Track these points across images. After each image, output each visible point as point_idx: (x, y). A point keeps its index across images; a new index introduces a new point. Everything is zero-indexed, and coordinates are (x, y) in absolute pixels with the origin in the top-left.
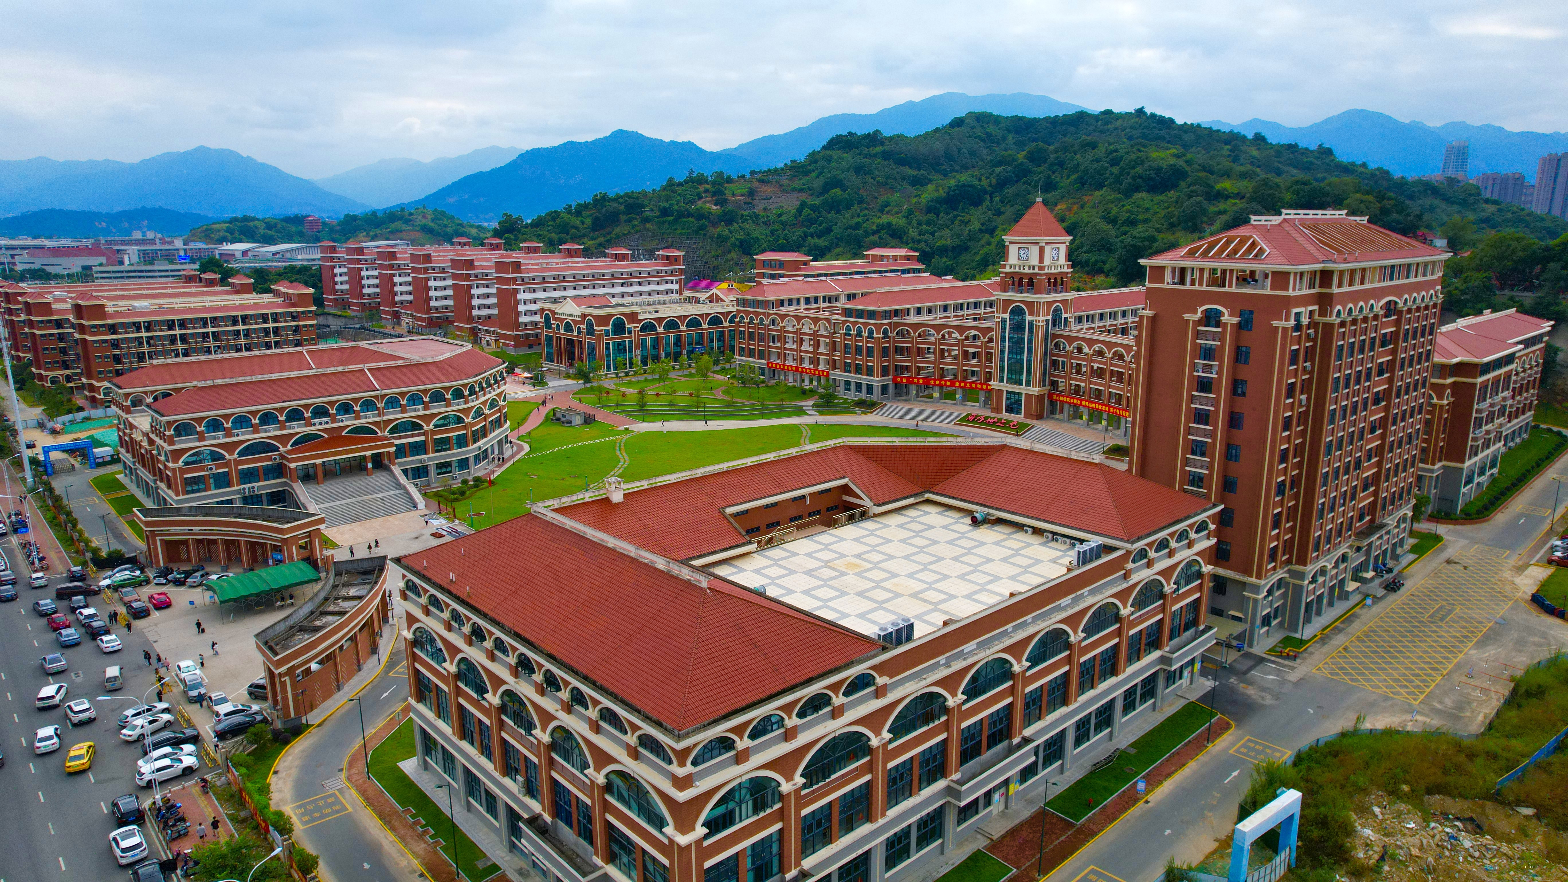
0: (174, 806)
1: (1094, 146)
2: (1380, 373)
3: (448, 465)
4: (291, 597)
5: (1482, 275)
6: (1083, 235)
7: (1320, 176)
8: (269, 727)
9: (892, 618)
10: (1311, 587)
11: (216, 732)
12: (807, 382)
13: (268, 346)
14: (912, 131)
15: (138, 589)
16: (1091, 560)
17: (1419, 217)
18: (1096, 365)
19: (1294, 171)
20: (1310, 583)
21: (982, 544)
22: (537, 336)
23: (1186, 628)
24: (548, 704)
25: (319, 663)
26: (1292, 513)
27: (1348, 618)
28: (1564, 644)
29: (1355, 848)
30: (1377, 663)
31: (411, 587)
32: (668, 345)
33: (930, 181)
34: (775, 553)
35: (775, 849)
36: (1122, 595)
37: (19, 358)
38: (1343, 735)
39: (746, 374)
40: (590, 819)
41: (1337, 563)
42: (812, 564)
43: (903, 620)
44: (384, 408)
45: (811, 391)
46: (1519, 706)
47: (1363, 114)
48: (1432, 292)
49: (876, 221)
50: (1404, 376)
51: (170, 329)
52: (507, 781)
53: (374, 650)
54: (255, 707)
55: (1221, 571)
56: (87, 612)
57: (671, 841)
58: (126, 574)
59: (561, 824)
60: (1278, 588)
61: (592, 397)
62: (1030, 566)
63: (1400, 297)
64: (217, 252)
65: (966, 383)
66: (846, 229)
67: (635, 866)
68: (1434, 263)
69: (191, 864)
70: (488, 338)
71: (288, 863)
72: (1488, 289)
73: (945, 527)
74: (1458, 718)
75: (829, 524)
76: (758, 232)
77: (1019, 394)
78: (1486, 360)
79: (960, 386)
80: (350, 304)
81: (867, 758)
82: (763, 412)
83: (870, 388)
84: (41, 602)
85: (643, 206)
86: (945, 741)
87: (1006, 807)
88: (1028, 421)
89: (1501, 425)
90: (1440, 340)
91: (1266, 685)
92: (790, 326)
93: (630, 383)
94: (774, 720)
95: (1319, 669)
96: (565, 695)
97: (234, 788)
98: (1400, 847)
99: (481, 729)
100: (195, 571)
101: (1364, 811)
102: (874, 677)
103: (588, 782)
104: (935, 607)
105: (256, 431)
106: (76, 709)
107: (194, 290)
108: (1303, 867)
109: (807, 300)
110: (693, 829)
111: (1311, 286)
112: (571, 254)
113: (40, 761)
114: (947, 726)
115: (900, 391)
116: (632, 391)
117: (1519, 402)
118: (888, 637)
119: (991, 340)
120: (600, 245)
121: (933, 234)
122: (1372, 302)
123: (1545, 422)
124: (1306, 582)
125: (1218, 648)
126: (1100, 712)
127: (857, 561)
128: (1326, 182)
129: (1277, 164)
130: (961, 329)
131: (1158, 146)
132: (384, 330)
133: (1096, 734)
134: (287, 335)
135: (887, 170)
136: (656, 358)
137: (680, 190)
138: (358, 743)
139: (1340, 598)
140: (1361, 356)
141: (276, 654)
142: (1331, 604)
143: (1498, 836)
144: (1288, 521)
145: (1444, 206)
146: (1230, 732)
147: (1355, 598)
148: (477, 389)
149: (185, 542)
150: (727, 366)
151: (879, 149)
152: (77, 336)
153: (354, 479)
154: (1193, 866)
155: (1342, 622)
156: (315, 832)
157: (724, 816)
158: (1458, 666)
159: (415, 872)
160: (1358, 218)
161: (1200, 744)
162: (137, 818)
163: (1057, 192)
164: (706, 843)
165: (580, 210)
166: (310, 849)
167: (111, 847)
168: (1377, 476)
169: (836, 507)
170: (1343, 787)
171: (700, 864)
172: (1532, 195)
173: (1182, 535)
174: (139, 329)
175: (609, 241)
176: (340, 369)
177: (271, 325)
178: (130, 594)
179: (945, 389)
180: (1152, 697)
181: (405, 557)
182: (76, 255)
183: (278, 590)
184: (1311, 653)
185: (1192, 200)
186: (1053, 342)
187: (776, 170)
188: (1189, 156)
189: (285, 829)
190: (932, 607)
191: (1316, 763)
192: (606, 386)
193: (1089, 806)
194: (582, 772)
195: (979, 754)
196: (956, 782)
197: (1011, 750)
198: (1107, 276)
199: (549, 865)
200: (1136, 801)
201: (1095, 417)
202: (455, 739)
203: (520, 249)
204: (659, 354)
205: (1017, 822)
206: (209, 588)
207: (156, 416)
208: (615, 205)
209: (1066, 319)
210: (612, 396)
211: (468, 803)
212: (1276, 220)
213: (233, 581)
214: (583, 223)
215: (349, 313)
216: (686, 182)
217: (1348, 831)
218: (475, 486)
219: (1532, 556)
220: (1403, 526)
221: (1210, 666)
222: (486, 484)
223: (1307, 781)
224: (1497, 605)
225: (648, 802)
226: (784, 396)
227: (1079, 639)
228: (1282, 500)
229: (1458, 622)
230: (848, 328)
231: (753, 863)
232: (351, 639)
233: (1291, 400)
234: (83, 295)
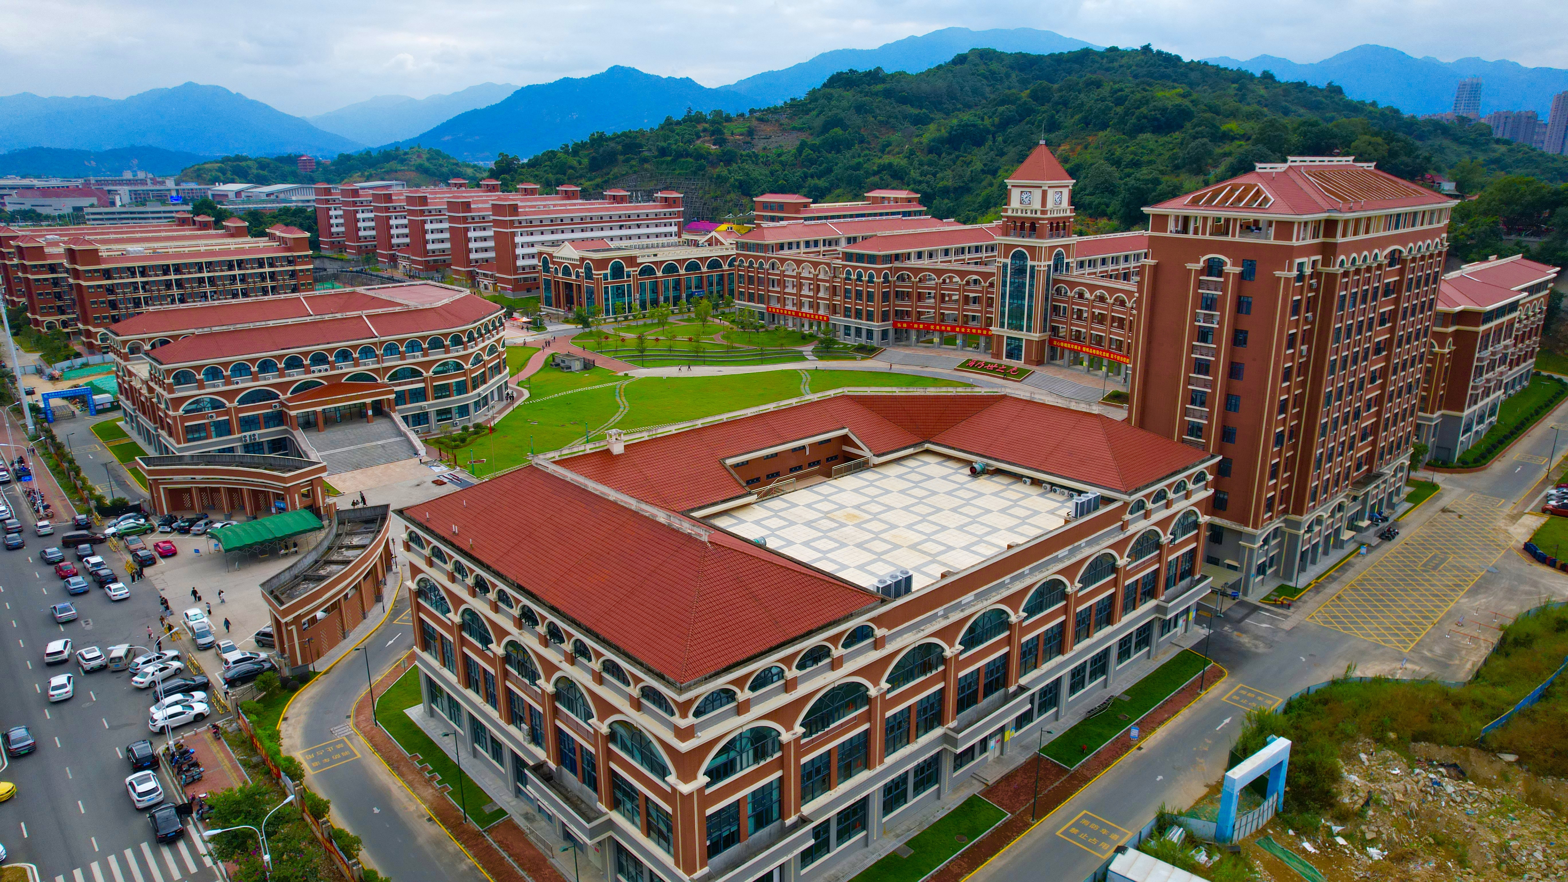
0: (187, 751)
1: (1098, 85)
2: (1382, 322)
3: (448, 411)
4: (295, 545)
5: (1489, 220)
6: (1085, 178)
7: (1328, 115)
8: (277, 675)
9: (890, 569)
10: (1307, 536)
11: (225, 679)
12: (806, 327)
13: (265, 292)
14: (915, 67)
15: (144, 538)
16: (1089, 512)
17: (1428, 159)
18: (1097, 311)
19: (1302, 111)
20: (1306, 532)
21: (981, 495)
22: (535, 279)
23: (1182, 578)
24: (551, 655)
25: (324, 611)
26: (1289, 464)
27: (1343, 566)
28: (1554, 593)
29: (1340, 793)
30: (1369, 611)
31: (414, 538)
32: (667, 289)
33: (932, 120)
34: (775, 504)
35: (775, 795)
36: (1119, 546)
37: (13, 303)
38: (1334, 683)
39: (746, 318)
40: (594, 767)
41: (1333, 512)
42: (812, 515)
43: (902, 572)
44: (383, 355)
45: (811, 336)
46: (1507, 655)
47: (1376, 50)
48: (1437, 240)
49: (877, 161)
50: (1405, 326)
51: (165, 273)
52: (512, 729)
53: (379, 598)
54: (263, 655)
55: (1217, 521)
56: (94, 560)
57: (674, 789)
58: (131, 522)
59: (566, 771)
60: (1275, 537)
61: (591, 343)
62: (1028, 517)
63: (1404, 246)
64: (210, 193)
65: (966, 328)
66: (847, 169)
67: (639, 813)
68: (1440, 210)
69: (206, 808)
70: (486, 282)
71: (300, 809)
72: (1494, 233)
73: (944, 478)
74: (1446, 666)
75: (829, 475)
76: (758, 172)
77: (1020, 340)
78: (1489, 308)
79: (960, 331)
80: (346, 247)
81: (866, 708)
82: (763, 358)
83: (870, 334)
84: (48, 550)
85: (641, 146)
86: (942, 690)
87: (1002, 753)
88: (1028, 367)
89: (1501, 374)
90: (1444, 288)
91: (1260, 634)
92: (790, 270)
93: (629, 328)
94: (774, 671)
95: (1312, 617)
96: (568, 647)
97: (245, 734)
98: (1385, 793)
99: (486, 679)
100: (199, 519)
101: (1351, 758)
102: (873, 629)
103: (592, 731)
104: (934, 558)
105: (256, 379)
106: (88, 656)
107: (188, 233)
108: (1290, 812)
109: (807, 244)
110: (695, 778)
111: (1315, 235)
112: (568, 195)
113: (56, 708)
114: (944, 676)
115: (900, 336)
116: (631, 336)
117: (1521, 350)
118: (887, 590)
119: (991, 285)
120: (598, 186)
121: (934, 175)
122: (1376, 251)
123: (1546, 370)
124: (1302, 531)
125: (1214, 596)
126: (1095, 660)
127: (857, 512)
128: (1334, 122)
129: (1284, 104)
130: (962, 274)
131: (1162, 85)
132: (380, 274)
133: (1091, 682)
134: (284, 280)
135: (888, 108)
136: (655, 303)
137: (678, 129)
138: (364, 691)
139: (1335, 546)
140: (1363, 306)
141: (282, 603)
142: (1326, 553)
143: (1481, 782)
144: (1285, 472)
145: (1454, 146)
146: (1223, 679)
147: (1351, 547)
148: (476, 335)
149: (189, 490)
150: (727, 310)
151: (880, 87)
152: (71, 281)
153: (354, 426)
154: (1183, 811)
155: (1336, 571)
156: (326, 777)
157: (725, 764)
158: (1449, 614)
159: (424, 816)
160: (1365, 165)
161: (1192, 693)
162: (152, 763)
163: (1061, 132)
164: (708, 791)
165: (577, 150)
166: (322, 794)
167: (128, 790)
168: (1376, 425)
169: (836, 457)
170: (1331, 734)
171: (702, 811)
172: (1544, 133)
173: (1180, 487)
174: (133, 274)
175: (606, 182)
176: (339, 316)
177: (267, 270)
178: (136, 543)
179: (945, 334)
180: (1147, 645)
181: (408, 508)
182: (66, 196)
183: (282, 539)
184: (1305, 602)
185: (1197, 141)
186: (1054, 287)
187: (776, 108)
188: (1195, 96)
189: (296, 774)
190: (930, 558)
191: (1307, 710)
192: (605, 330)
193: (1083, 752)
194: (586, 722)
195: (975, 702)
196: (953, 730)
197: (1007, 699)
198: (1110, 219)
199: (555, 812)
200: (1129, 748)
201: (1095, 363)
202: (460, 687)
203: (517, 190)
204: (658, 298)
205: (1012, 767)
206: (213, 536)
207: (155, 364)
208: (612, 144)
209: (1067, 264)
210: (611, 341)
211: (474, 749)
212: (1281, 167)
213: (237, 530)
214: (580, 163)
215: (346, 256)
216: (684, 121)
217: (1335, 776)
218: (476, 433)
219: (1526, 505)
220: (1399, 475)
221: (1205, 614)
222: (487, 431)
223: (1297, 728)
224: (1491, 553)
225: (652, 753)
226: (784, 341)
227: (1075, 589)
228: (1281, 450)
229: (1449, 571)
230: (848, 273)
231: (754, 809)
232: (355, 587)
233: (1291, 351)
234: (76, 241)
